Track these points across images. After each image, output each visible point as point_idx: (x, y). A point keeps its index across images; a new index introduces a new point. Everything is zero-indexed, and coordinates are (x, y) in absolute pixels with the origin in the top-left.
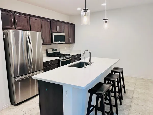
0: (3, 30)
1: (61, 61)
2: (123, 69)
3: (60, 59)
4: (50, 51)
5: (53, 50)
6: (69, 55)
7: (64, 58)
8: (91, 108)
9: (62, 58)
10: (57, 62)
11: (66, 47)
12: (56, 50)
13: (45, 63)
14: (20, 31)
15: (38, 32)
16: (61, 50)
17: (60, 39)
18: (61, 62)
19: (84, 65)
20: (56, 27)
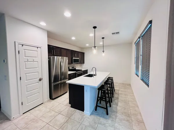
0: (48, 56)
2: (113, 78)
3: (77, 72)
4: (71, 68)
5: (72, 67)
6: (82, 70)
7: (79, 72)
8: (99, 98)
10: (75, 74)
12: (74, 67)
13: (69, 75)
14: (56, 57)
15: (65, 57)
16: (76, 67)
17: (76, 61)
18: (77, 74)
19: (93, 75)
20: (75, 54)
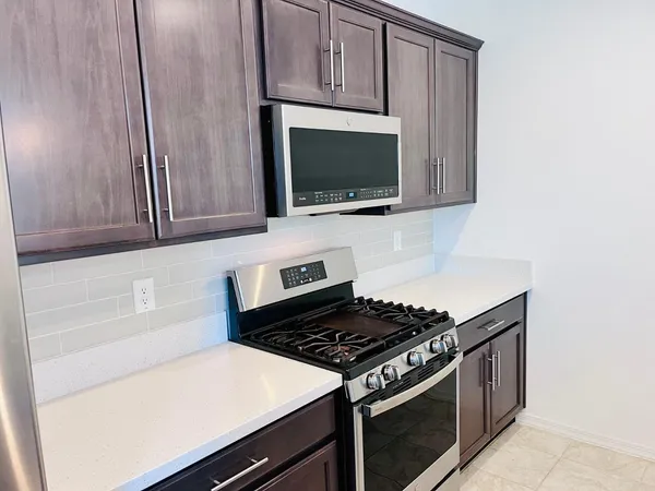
1: (365, 412)
3: (357, 390)
5: (290, 277)
9: (376, 377)
10: (326, 426)
11: (398, 236)
12: (316, 272)
16: (360, 261)
17: (356, 173)
18: (367, 420)
20: (321, 51)
